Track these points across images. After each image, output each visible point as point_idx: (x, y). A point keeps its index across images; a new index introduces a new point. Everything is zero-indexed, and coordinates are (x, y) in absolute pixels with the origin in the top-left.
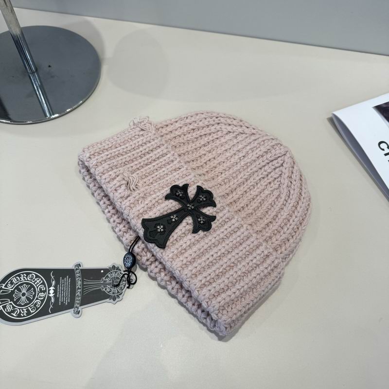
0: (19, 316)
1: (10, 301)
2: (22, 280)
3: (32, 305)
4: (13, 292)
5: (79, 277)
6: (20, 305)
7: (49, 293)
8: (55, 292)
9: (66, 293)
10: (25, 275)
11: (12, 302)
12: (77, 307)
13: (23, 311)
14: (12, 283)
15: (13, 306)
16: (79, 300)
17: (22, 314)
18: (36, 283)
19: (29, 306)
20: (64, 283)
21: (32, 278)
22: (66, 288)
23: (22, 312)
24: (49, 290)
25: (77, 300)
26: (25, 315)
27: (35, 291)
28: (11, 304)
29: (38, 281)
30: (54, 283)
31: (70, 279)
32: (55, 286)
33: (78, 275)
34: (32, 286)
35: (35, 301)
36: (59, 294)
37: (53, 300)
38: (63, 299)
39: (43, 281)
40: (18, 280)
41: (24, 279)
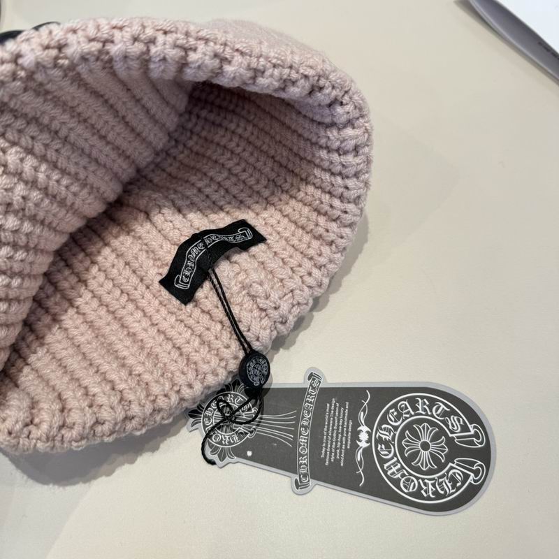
0: (432, 402)
1: (453, 438)
2: (430, 482)
3: (407, 418)
4: (450, 458)
5: (301, 455)
6: (432, 424)
7: (370, 434)
8: (356, 435)
9: (334, 425)
10: (423, 492)
11: (450, 435)
12: (313, 388)
13: (425, 410)
14: (453, 480)
15: (447, 426)
16: (308, 401)
17: (427, 403)
18: (399, 466)
19: (411, 416)
20: (336, 449)
21: (408, 480)
22: (332, 437)
23: (425, 407)
24: (369, 441)
25: (311, 403)
26: (419, 399)
27: (401, 449)
28: (452, 432)
29: (394, 469)
30: (359, 457)
31: (322, 456)
32: (355, 447)
33: (304, 461)
34: (408, 461)
35: (401, 424)
36: (348, 427)
37: (362, 416)
38: (339, 412)
39: (382, 467)
40: (440, 484)
41: (425, 484)
